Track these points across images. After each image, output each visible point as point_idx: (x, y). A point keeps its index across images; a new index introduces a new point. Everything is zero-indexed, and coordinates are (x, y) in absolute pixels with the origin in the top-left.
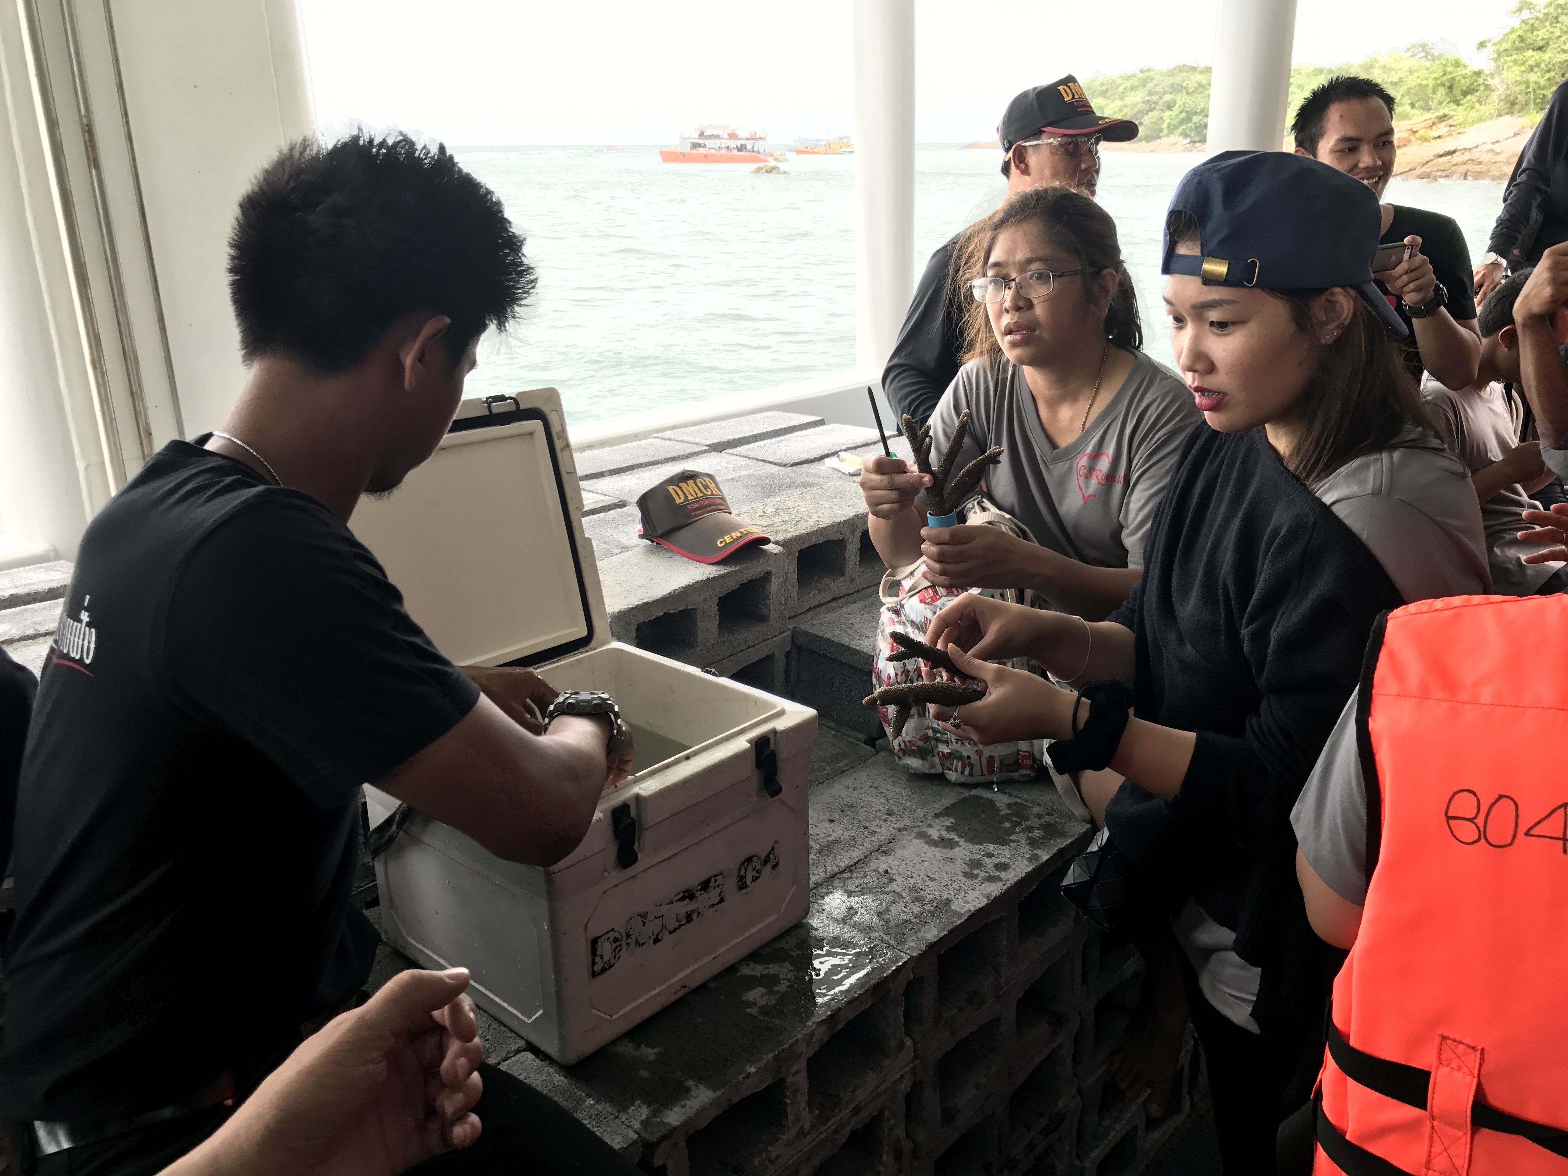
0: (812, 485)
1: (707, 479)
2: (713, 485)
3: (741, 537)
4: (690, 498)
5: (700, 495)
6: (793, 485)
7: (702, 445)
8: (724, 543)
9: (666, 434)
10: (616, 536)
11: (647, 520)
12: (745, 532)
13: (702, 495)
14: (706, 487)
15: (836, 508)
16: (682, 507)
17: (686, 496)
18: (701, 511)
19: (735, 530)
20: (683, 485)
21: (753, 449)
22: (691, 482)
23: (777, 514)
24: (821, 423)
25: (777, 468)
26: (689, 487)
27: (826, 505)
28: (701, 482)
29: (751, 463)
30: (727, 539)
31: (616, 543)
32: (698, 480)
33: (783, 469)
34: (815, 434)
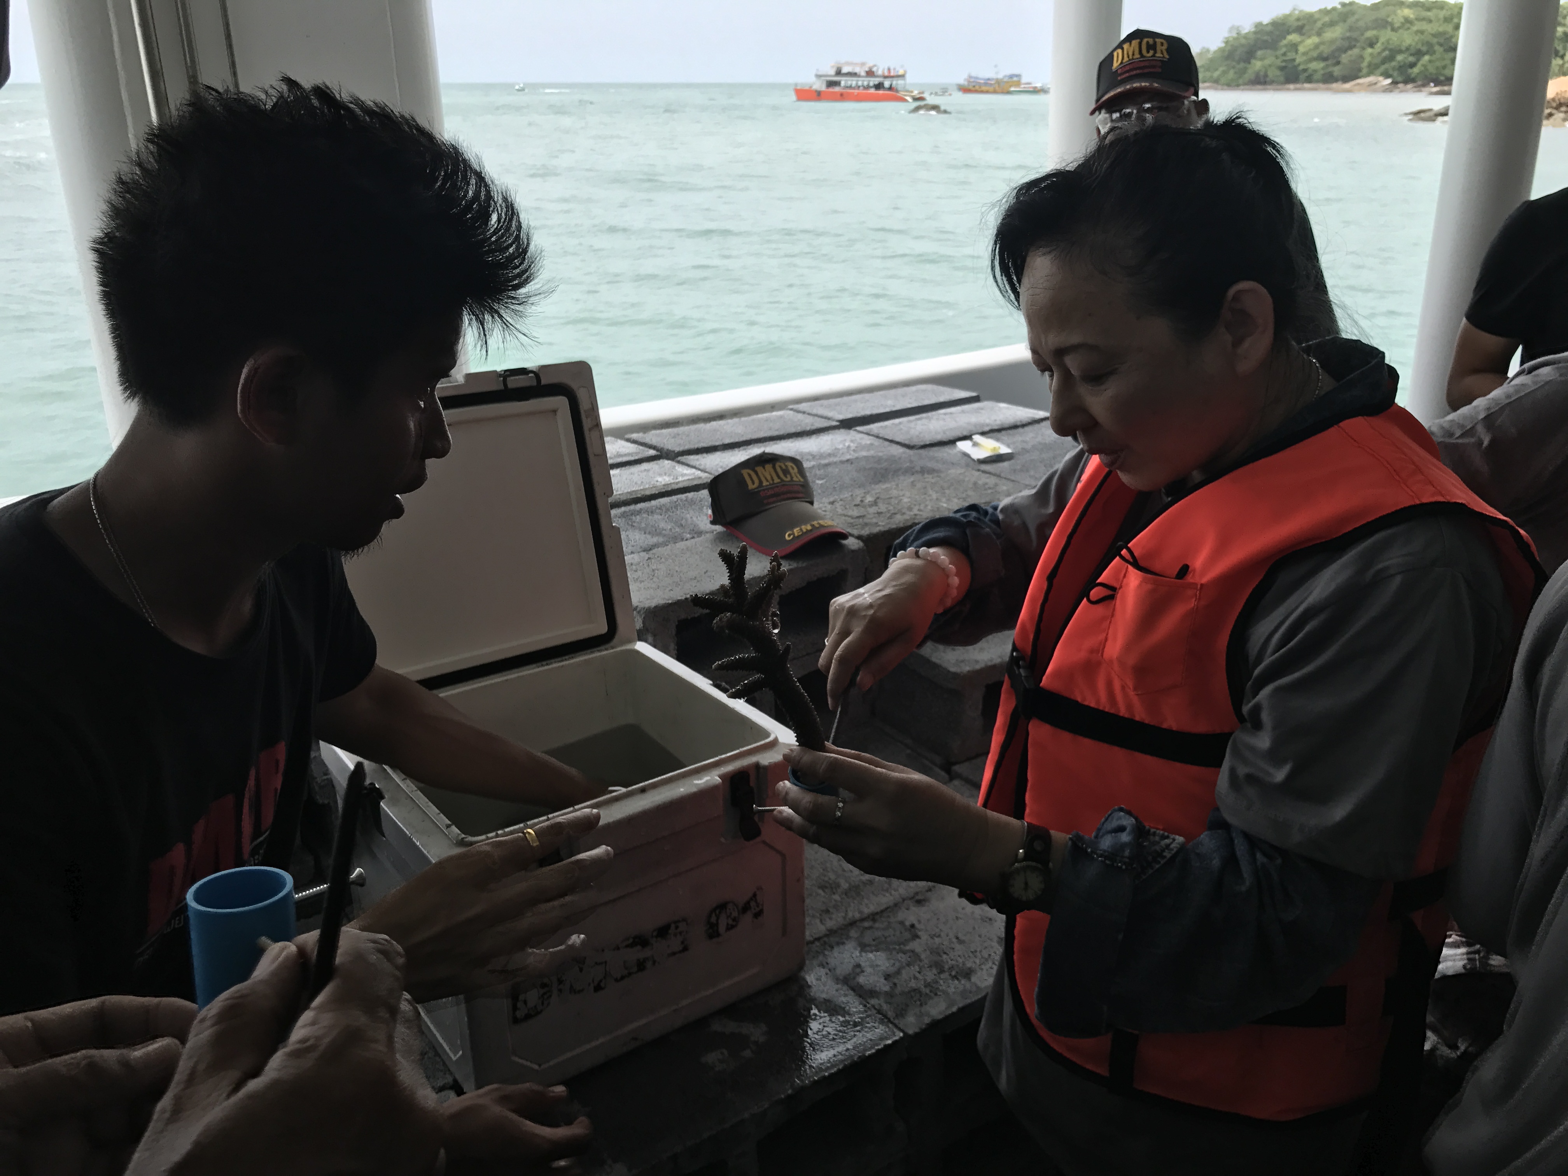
1: (790, 464)
2: (796, 470)
3: (811, 530)
4: (765, 483)
5: (777, 480)
6: (909, 471)
7: (833, 420)
8: (792, 536)
9: (803, 406)
11: (716, 506)
12: (817, 526)
13: (779, 481)
14: (786, 472)
16: (754, 494)
17: (761, 482)
18: (775, 499)
19: (805, 523)
20: (759, 469)
21: (886, 427)
22: (769, 467)
23: (875, 503)
24: (976, 399)
26: (767, 473)
28: (780, 467)
29: (877, 442)
30: (796, 531)
32: (778, 464)
33: (908, 451)
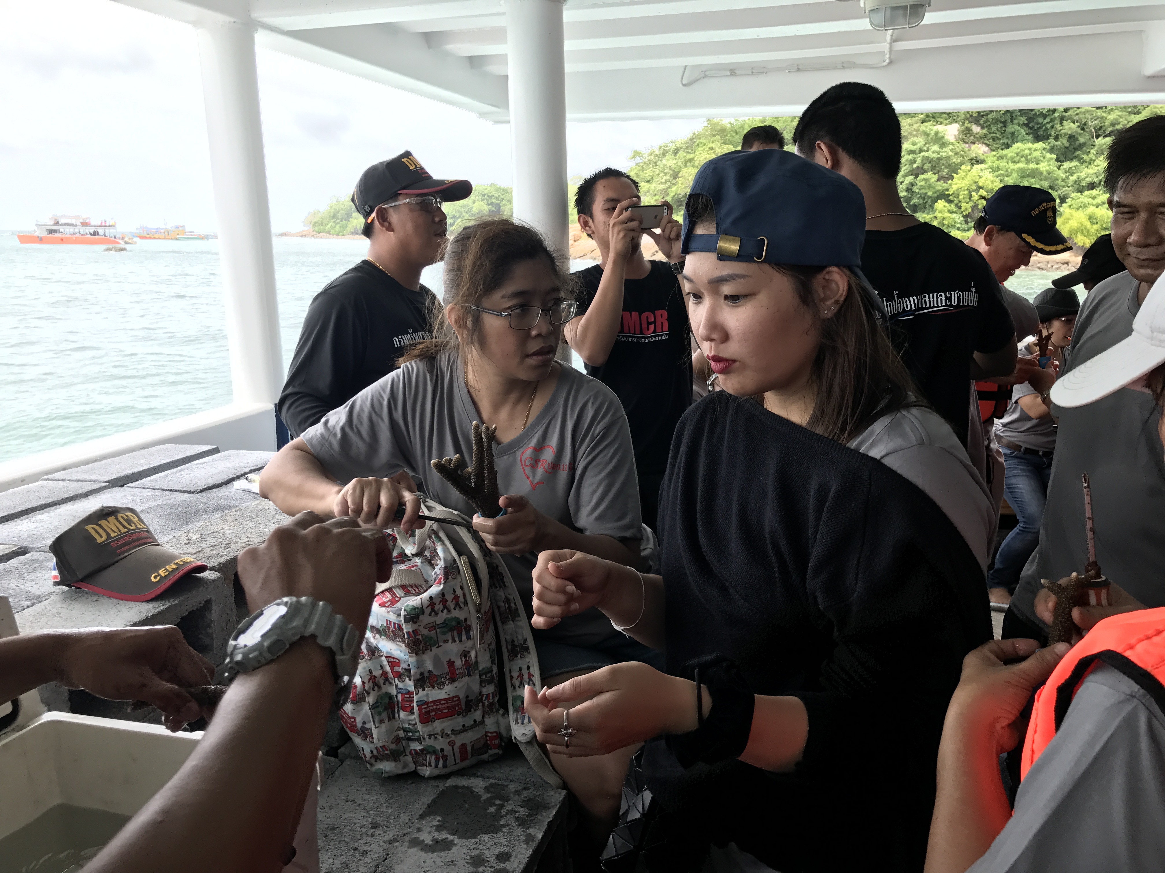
0: (229, 507)
1: (129, 514)
2: (136, 519)
3: (177, 569)
4: (113, 535)
5: (123, 530)
6: (207, 510)
7: (100, 482)
8: (158, 578)
9: (57, 475)
10: (22, 587)
11: (62, 565)
12: (181, 563)
13: (126, 530)
14: (129, 521)
15: (262, 526)
16: (102, 546)
17: (108, 534)
18: (127, 547)
19: (169, 563)
20: (103, 523)
21: (155, 480)
22: (111, 519)
23: (203, 539)
24: (216, 451)
25: (187, 495)
26: (111, 524)
27: (251, 524)
28: (122, 517)
29: (158, 493)
30: (162, 572)
31: (24, 595)
32: (119, 516)
33: (193, 495)
34: (214, 460)
